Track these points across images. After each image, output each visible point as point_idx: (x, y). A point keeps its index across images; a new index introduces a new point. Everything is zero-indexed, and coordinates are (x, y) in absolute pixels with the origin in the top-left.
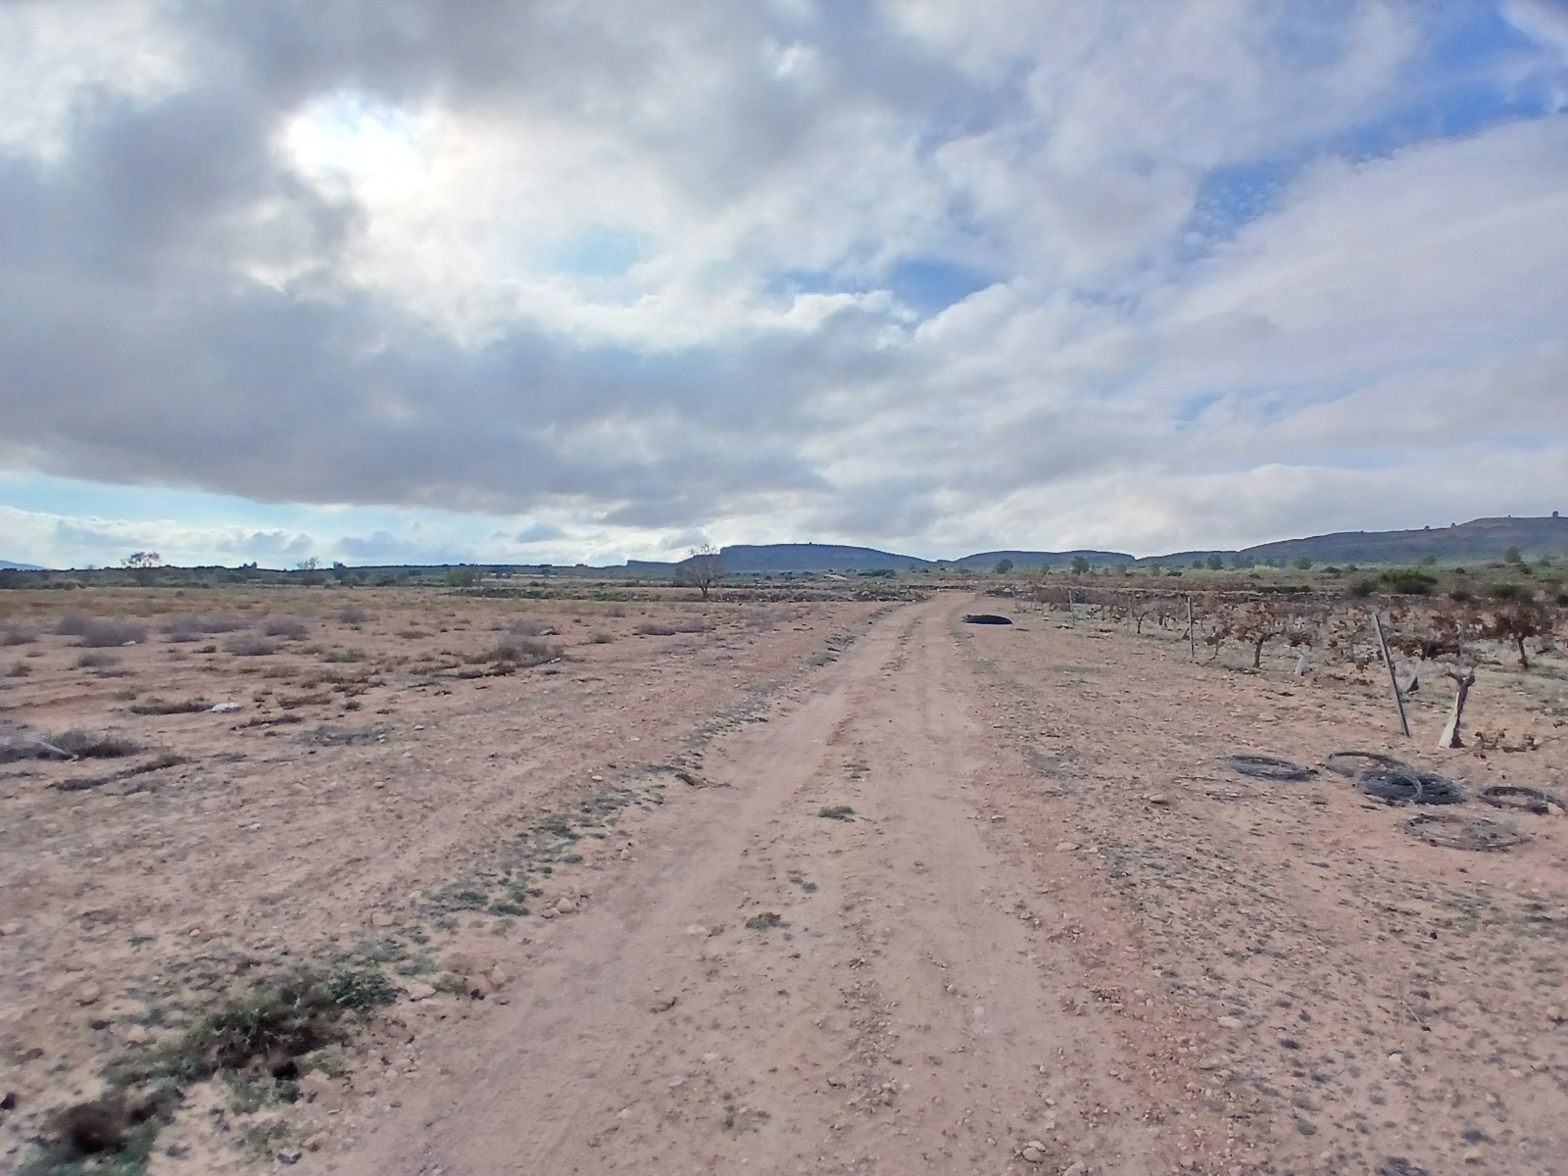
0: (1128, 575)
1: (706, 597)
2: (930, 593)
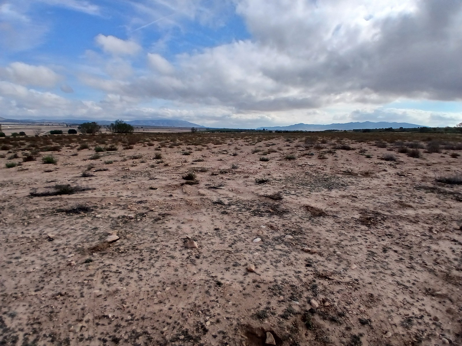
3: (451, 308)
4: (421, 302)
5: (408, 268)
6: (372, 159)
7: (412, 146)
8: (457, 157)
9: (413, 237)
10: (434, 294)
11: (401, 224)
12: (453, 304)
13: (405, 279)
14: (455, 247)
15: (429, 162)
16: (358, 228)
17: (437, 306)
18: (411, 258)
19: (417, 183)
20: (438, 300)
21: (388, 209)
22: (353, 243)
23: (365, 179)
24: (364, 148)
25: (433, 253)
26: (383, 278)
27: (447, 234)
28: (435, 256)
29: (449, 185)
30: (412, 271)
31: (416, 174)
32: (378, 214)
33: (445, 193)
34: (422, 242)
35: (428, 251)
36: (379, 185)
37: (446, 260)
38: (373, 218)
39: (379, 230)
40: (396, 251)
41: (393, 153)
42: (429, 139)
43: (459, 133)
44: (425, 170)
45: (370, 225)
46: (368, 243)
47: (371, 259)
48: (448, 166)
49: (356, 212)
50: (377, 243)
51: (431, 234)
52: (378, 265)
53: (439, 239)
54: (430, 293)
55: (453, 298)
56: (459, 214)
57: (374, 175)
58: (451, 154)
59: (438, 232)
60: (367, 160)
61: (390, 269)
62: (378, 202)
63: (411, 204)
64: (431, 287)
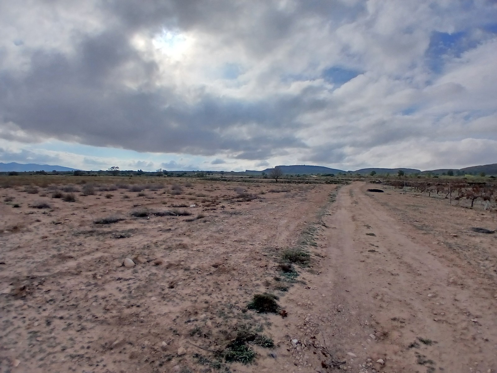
0: (418, 177)
1: (277, 182)
2: (350, 182)
3: (133, 352)
4: (101, 364)
5: (78, 331)
6: (21, 208)
7: (67, 190)
8: (111, 197)
9: (78, 292)
10: (112, 346)
11: (62, 281)
12: (134, 346)
13: (77, 347)
14: (120, 285)
15: (85, 206)
16: (11, 305)
17: (118, 357)
18: (80, 318)
19: (75, 229)
20: (117, 350)
21: (45, 268)
22: (8, 330)
23: (13, 235)
24: (10, 195)
25: (101, 301)
26: (54, 360)
27: (111, 275)
28: (104, 303)
29: (106, 225)
30: (84, 332)
31: (73, 220)
32: (33, 278)
33: (104, 234)
34: (88, 293)
35: (96, 301)
36: (32, 240)
37: (115, 303)
38: (28, 286)
39: (38, 299)
40: (61, 318)
41: (47, 200)
42: (84, 182)
43: (111, 176)
44: (82, 214)
45: (25, 296)
46: (28, 322)
47: (34, 342)
48: (104, 207)
49: (6, 285)
50: (38, 317)
51: (96, 281)
52: (44, 346)
53: (104, 283)
54: (108, 347)
55: (132, 339)
56: (119, 251)
57: (25, 229)
58: (105, 195)
59: (102, 276)
60: (16, 210)
61: (59, 344)
62: (33, 263)
63: (72, 254)
64: (107, 341)
